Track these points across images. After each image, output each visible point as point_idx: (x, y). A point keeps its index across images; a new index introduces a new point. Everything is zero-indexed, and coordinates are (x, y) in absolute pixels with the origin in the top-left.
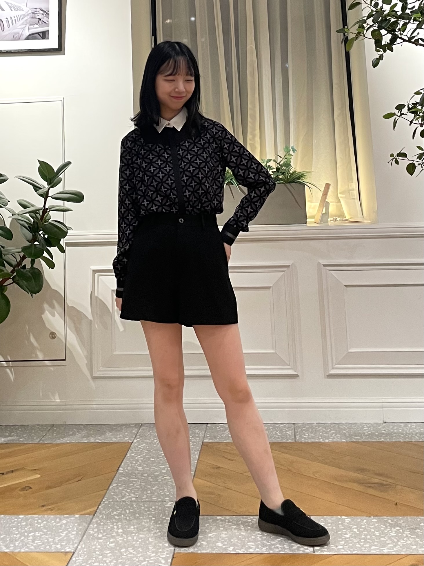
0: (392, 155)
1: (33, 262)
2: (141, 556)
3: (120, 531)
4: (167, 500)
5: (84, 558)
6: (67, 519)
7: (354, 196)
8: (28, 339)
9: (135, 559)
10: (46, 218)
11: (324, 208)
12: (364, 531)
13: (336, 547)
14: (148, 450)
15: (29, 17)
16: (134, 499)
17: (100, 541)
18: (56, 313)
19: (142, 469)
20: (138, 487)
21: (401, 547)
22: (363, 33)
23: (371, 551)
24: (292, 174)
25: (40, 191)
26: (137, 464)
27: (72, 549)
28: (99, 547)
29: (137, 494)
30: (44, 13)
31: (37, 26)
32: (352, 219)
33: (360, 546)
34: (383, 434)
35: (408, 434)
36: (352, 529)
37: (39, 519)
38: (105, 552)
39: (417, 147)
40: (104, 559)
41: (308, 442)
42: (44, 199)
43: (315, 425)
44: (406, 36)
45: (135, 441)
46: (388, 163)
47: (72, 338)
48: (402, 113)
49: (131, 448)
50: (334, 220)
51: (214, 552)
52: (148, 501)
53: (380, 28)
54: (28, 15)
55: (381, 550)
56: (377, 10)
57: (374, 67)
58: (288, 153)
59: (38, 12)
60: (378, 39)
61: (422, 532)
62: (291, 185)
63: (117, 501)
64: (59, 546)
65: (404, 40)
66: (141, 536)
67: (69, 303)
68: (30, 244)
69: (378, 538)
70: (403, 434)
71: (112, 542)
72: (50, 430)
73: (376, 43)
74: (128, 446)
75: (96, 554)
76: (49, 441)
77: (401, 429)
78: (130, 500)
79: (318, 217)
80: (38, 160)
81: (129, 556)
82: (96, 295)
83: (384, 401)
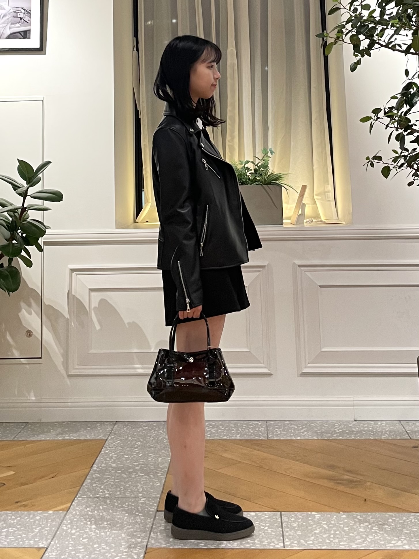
0: (368, 158)
1: (10, 260)
2: (113, 552)
3: (94, 526)
4: (140, 496)
5: (57, 553)
6: (40, 515)
7: (330, 197)
8: (4, 336)
9: (107, 554)
10: (25, 217)
11: (300, 209)
12: (334, 527)
13: (306, 542)
14: (121, 448)
15: (10, 16)
16: (107, 495)
17: (73, 537)
18: (32, 311)
19: (116, 466)
20: (112, 483)
21: (369, 542)
22: (342, 38)
23: (341, 546)
24: (269, 176)
25: (19, 190)
26: (110, 461)
27: (45, 545)
28: (72, 542)
29: (111, 490)
30: (26, 13)
31: (19, 25)
32: (327, 220)
33: (329, 542)
34: (353, 431)
35: (379, 432)
36: (322, 525)
37: (13, 515)
38: (77, 547)
39: (393, 150)
40: (77, 555)
41: (280, 440)
42: (22, 198)
43: (287, 422)
44: (384, 41)
45: (110, 438)
46: (364, 166)
47: (48, 336)
48: (378, 116)
49: (105, 445)
50: (310, 221)
51: (186, 547)
52: (122, 498)
53: (358, 33)
54: (10, 14)
55: (350, 545)
56: (355, 15)
57: (352, 71)
58: (266, 155)
59: (19, 11)
60: (356, 44)
61: (390, 528)
62: (268, 186)
63: (91, 497)
64: (32, 542)
65: (382, 46)
66: (114, 532)
67: (46, 301)
68: (8, 242)
69: (347, 533)
70: (373, 432)
71: (85, 538)
72: (24, 427)
73: (354, 48)
74: (102, 443)
75: (69, 549)
76: (23, 438)
77: (371, 427)
78: (103, 496)
79: (294, 219)
80: (18, 159)
81: (102, 551)
82: (73, 294)
83: (355, 399)
